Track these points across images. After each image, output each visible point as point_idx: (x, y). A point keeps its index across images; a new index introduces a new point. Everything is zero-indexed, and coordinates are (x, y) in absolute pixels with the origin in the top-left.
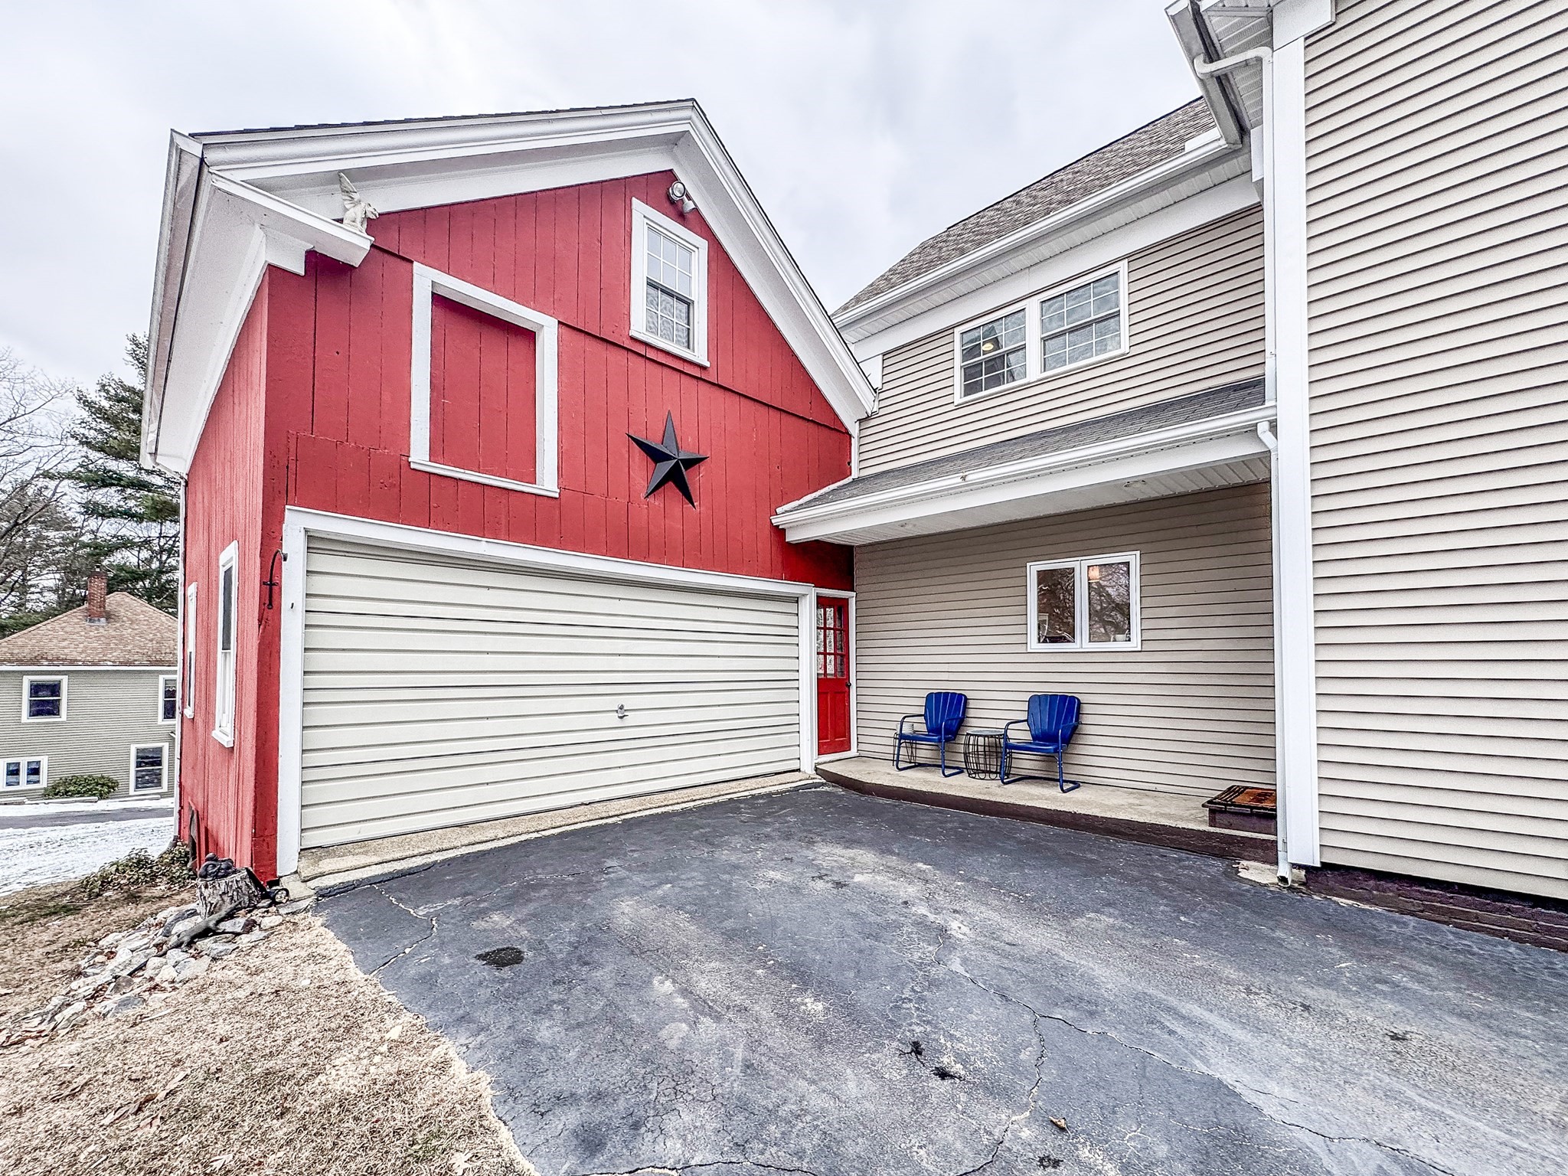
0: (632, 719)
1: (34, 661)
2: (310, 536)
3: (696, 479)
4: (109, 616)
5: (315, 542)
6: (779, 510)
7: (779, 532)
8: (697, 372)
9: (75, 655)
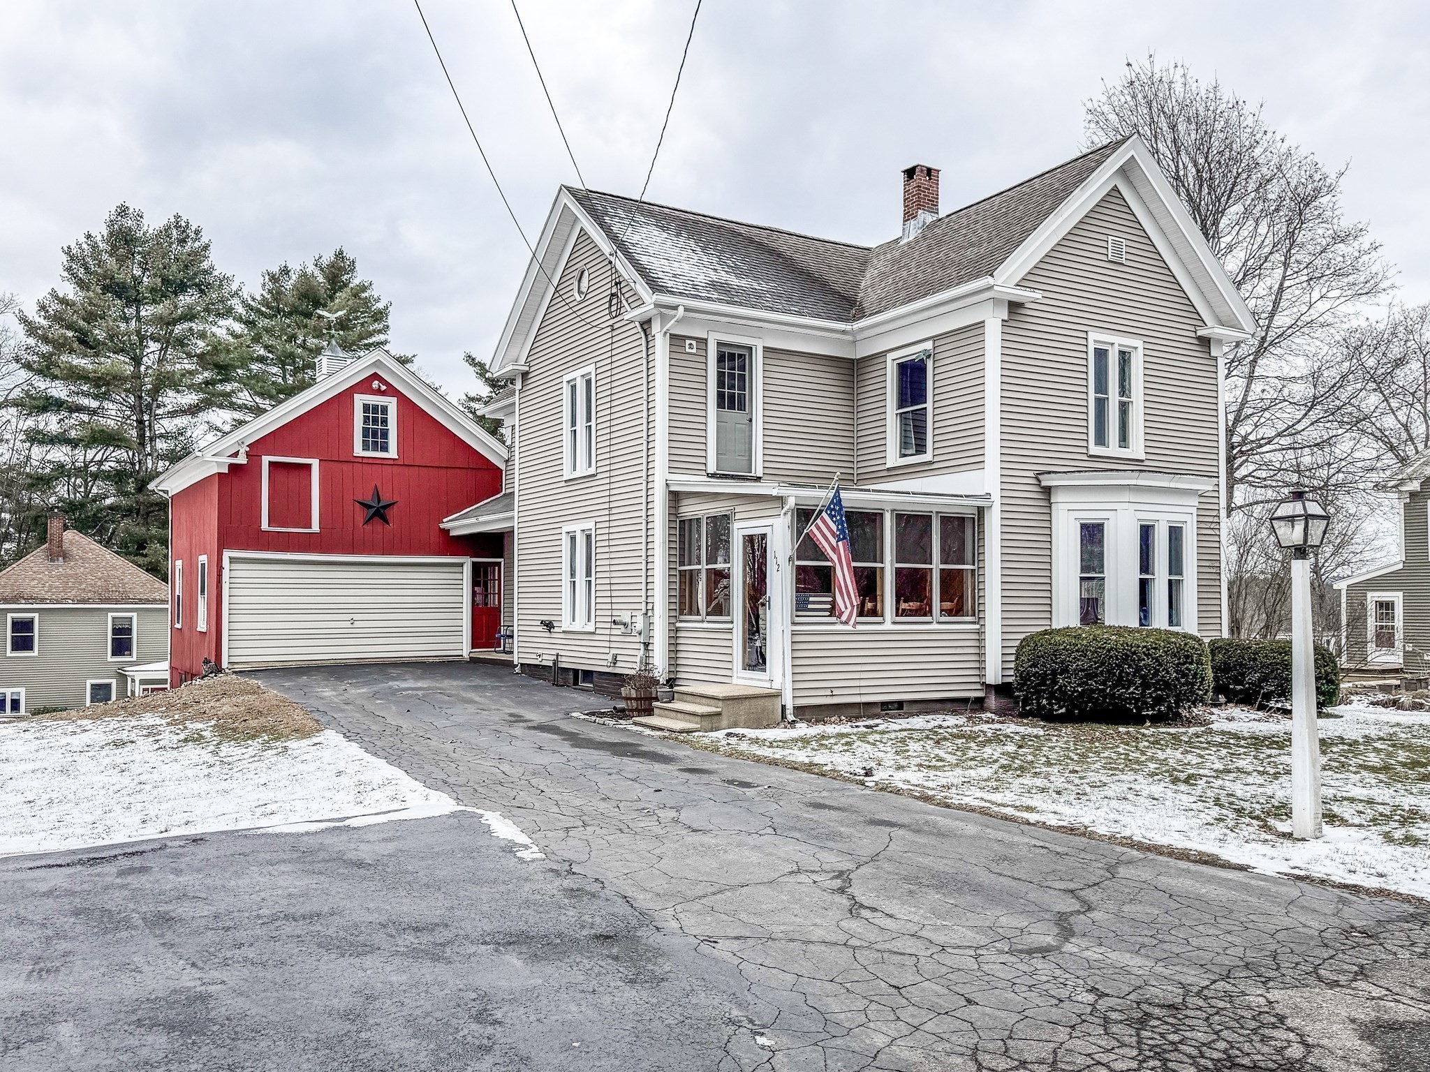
0: (357, 624)
1: (15, 600)
2: (230, 558)
3: (392, 514)
4: (65, 556)
5: (232, 560)
6: (444, 520)
7: (446, 532)
8: (392, 462)
9: (43, 594)
